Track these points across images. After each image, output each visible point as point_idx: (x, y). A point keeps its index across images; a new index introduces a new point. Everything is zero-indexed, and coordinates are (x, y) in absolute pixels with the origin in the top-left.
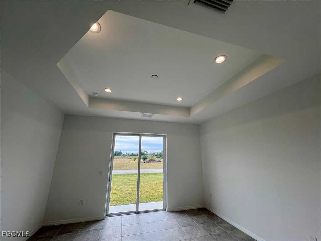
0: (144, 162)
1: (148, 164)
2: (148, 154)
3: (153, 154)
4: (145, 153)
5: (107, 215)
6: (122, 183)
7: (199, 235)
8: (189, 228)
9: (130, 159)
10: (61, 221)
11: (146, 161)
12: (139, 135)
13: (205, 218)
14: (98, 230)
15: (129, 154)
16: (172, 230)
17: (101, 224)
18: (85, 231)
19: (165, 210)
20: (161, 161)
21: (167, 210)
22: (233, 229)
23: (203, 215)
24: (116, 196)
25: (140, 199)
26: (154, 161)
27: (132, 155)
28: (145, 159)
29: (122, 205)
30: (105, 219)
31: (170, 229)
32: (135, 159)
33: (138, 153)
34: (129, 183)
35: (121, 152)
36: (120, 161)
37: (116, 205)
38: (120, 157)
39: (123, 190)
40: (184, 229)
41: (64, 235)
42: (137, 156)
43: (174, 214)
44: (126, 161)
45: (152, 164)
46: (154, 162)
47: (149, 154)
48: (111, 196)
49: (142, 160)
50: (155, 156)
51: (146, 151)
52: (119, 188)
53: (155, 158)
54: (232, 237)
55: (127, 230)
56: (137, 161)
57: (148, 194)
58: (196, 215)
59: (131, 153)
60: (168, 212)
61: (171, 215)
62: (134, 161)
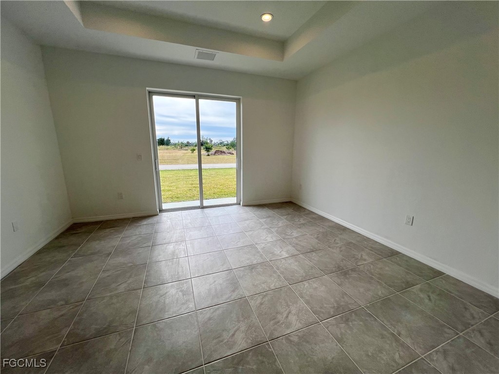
0: (207, 154)
1: (214, 157)
2: (213, 143)
3: (221, 143)
4: (209, 141)
5: (161, 211)
6: (177, 180)
7: (280, 224)
8: (269, 219)
9: (186, 150)
10: (98, 217)
11: (210, 153)
12: (193, 96)
13: (290, 210)
14: (153, 224)
15: (182, 143)
16: (247, 222)
17: (155, 219)
18: (135, 226)
19: (240, 204)
20: (233, 152)
21: (241, 204)
22: (322, 219)
23: (288, 208)
24: (170, 193)
25: (204, 196)
26: (222, 152)
27: (188, 145)
28: (208, 149)
29: (181, 201)
30: (159, 214)
31: (246, 220)
32: (193, 150)
33: (197, 141)
34: (188, 178)
35: (170, 140)
36: (170, 153)
37: (172, 202)
38: (169, 147)
39: (180, 186)
40: (262, 221)
41: (107, 230)
42: (196, 146)
43: (251, 208)
44: (180, 153)
45: (220, 156)
46: (223, 154)
47: (215, 143)
48: (162, 193)
49: (203, 152)
50: (224, 146)
51: (209, 138)
52: (174, 184)
53: (224, 149)
54: (319, 225)
55: (190, 223)
56: (196, 152)
57: (216, 190)
58: (278, 208)
59: (185, 142)
60: (243, 206)
61: (247, 209)
62: (192, 153)
